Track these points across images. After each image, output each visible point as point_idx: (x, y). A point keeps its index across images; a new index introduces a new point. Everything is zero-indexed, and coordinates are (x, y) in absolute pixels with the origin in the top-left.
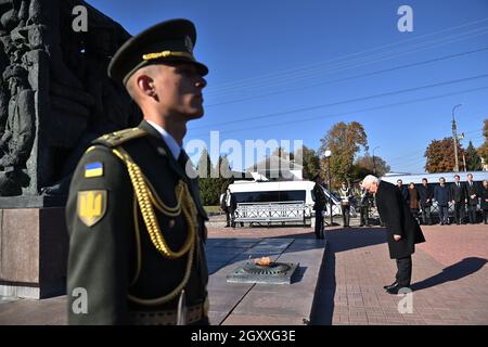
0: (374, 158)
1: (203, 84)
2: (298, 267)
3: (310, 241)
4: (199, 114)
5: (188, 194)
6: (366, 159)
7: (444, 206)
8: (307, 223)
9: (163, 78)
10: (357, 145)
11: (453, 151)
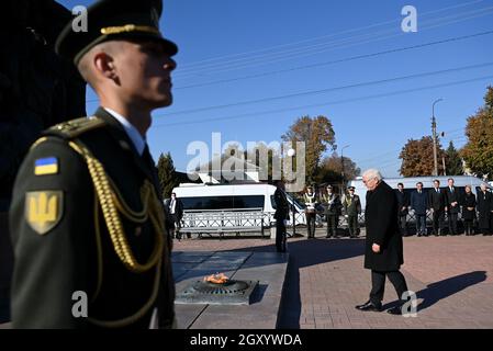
0: (343, 159)
1: (172, 66)
2: (258, 285)
3: (268, 255)
4: (167, 102)
5: (155, 197)
6: (333, 160)
7: (421, 215)
8: (266, 234)
9: (125, 58)
10: (324, 143)
11: (432, 153)
